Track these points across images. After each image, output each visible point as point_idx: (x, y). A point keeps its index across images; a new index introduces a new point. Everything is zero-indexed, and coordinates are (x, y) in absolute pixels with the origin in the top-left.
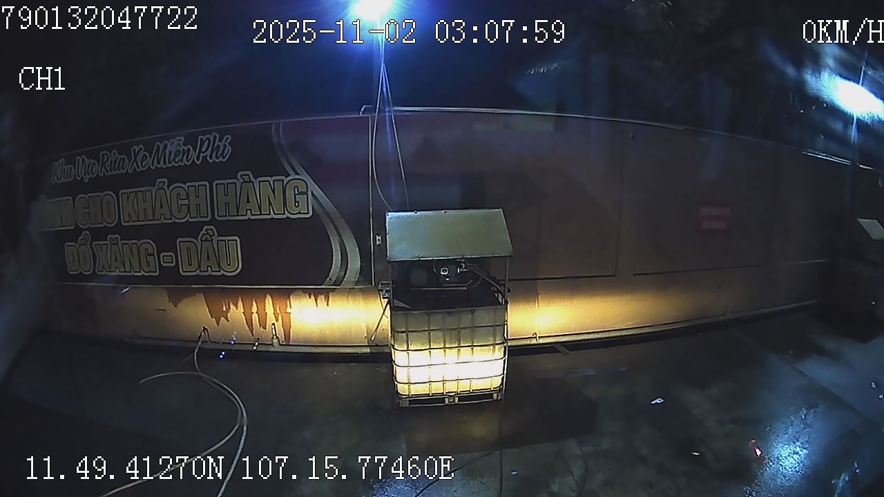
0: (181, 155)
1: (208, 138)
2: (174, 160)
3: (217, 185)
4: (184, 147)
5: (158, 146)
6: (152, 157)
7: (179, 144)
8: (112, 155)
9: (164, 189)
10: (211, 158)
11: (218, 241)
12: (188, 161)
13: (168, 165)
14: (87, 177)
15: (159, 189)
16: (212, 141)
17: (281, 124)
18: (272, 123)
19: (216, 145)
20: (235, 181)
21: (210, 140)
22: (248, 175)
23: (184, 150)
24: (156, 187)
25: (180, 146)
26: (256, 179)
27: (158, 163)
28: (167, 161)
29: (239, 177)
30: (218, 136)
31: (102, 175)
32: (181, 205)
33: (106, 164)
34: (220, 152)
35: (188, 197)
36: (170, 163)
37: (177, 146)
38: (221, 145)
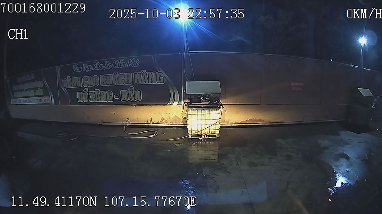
0: (123, 65)
2: (120, 66)
3: (134, 74)
4: (124, 62)
5: (115, 61)
6: (113, 65)
8: (98, 64)
9: (117, 75)
10: (133, 65)
11: (134, 91)
12: (125, 66)
14: (88, 71)
17: (155, 56)
18: (152, 56)
19: (134, 62)
20: (141, 73)
21: (132, 61)
22: (145, 71)
24: (114, 74)
25: (122, 62)
26: (147, 72)
27: (115, 67)
28: (118, 66)
29: (142, 71)
30: (135, 59)
31: (93, 70)
32: (122, 80)
33: (95, 67)
35: (125, 78)
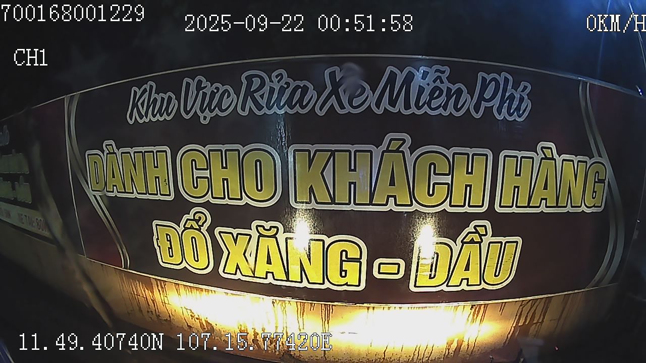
0: (443, 98)
1: (494, 79)
2: (428, 103)
3: (505, 157)
4: (450, 86)
5: (393, 74)
6: (378, 92)
7: (439, 77)
8: (275, 80)
9: (403, 152)
10: (499, 111)
11: (491, 243)
12: (458, 110)
13: (413, 110)
14: (210, 115)
15: (388, 151)
16: (501, 87)
17: (588, 85)
18: (579, 81)
19: (507, 94)
20: (533, 154)
21: (498, 83)
22: (551, 148)
23: (449, 90)
24: (383, 147)
25: (442, 82)
26: (559, 155)
27: (392, 105)
28: (412, 101)
29: (538, 149)
30: (510, 80)
31: (246, 113)
32: (435, 183)
33: (257, 95)
34: (514, 106)
35: (451, 172)
36: (419, 108)
37: (434, 81)
38: (517, 96)
